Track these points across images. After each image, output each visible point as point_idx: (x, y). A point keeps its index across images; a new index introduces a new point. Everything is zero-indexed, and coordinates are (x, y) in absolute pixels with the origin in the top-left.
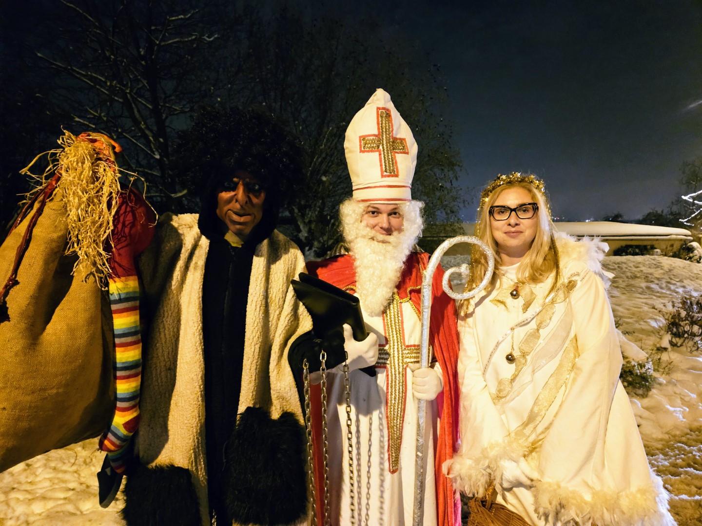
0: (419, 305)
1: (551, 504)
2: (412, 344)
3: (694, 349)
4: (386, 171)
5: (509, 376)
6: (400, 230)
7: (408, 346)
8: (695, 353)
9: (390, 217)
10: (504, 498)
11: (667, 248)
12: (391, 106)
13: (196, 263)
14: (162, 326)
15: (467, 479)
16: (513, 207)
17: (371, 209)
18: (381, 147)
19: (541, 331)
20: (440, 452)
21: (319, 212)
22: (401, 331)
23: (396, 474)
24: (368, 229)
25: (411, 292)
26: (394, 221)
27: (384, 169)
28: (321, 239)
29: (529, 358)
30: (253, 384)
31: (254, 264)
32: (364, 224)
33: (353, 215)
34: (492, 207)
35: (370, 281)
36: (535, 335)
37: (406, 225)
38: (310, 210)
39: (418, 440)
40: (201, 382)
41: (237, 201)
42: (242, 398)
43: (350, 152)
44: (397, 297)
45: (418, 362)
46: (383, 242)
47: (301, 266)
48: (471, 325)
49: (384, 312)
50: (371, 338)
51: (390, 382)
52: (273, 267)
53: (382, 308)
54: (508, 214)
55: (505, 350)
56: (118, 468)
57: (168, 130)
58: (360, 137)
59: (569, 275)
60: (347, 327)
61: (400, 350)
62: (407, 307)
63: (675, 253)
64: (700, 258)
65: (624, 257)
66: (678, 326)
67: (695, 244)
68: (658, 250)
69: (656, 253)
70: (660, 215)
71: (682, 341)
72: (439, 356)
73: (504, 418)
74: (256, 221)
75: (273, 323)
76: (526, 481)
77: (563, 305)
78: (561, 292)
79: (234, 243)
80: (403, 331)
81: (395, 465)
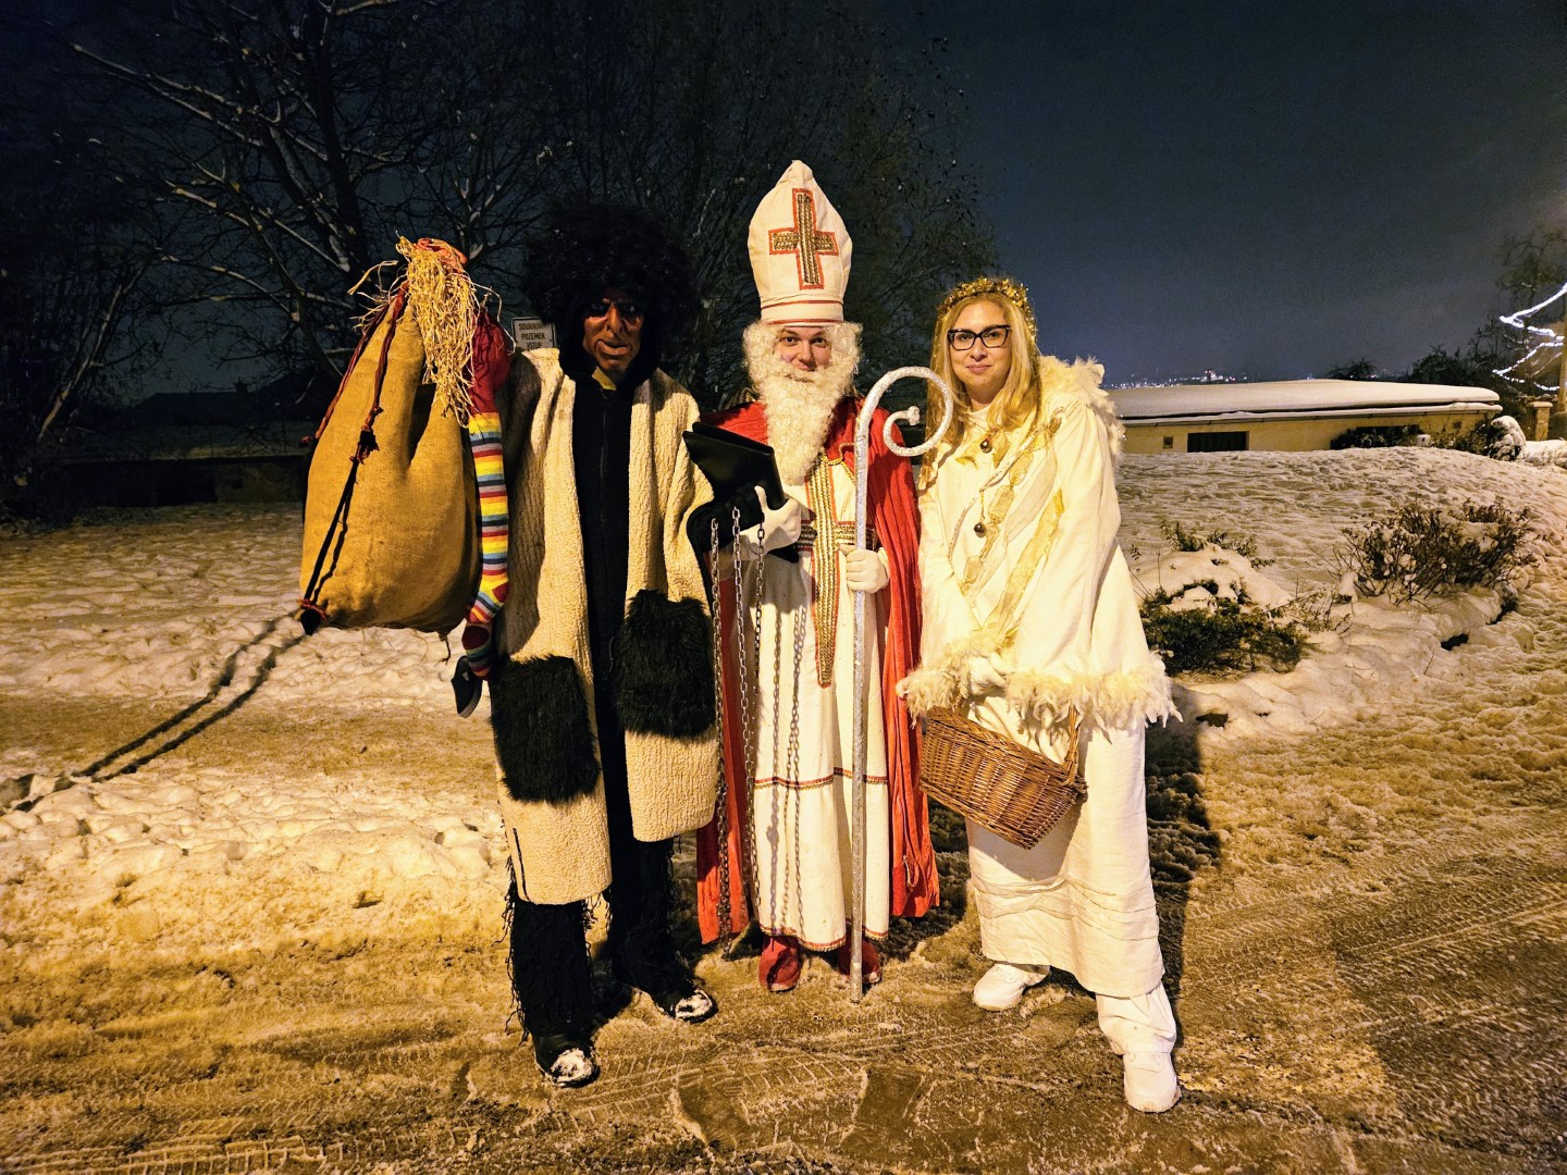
0: (853, 466)
2: (846, 519)
3: (1401, 597)
4: (806, 280)
5: (979, 553)
6: (826, 364)
7: (840, 524)
8: (1404, 604)
9: (813, 346)
11: (1445, 430)
12: (813, 185)
13: (563, 411)
16: (977, 332)
17: (786, 334)
18: (799, 246)
19: (1015, 488)
20: (888, 666)
22: (830, 504)
23: (827, 689)
24: (783, 363)
25: (843, 450)
26: (819, 352)
27: (803, 277)
29: (1001, 525)
30: (644, 561)
31: (633, 412)
32: (777, 355)
33: (762, 344)
34: (951, 331)
36: (1008, 495)
37: (835, 357)
39: (855, 646)
41: (609, 328)
42: (631, 581)
43: (757, 253)
44: (825, 459)
45: (853, 544)
46: (804, 381)
47: (694, 415)
49: (807, 479)
50: (790, 506)
51: (816, 569)
52: (659, 415)
53: (804, 474)
54: (971, 341)
55: (973, 519)
56: (479, 669)
58: (770, 232)
59: (1051, 413)
60: (759, 490)
61: (830, 528)
62: (839, 471)
63: (1462, 439)
64: (1518, 449)
65: (1344, 451)
66: (1379, 558)
67: (1507, 420)
68: (1427, 436)
69: (1420, 442)
70: (1452, 362)
71: (1382, 585)
72: (883, 538)
73: (974, 610)
74: (634, 355)
75: (662, 489)
76: (999, 681)
77: (1043, 451)
78: (1041, 437)
79: (607, 385)
80: (834, 503)
81: (826, 679)
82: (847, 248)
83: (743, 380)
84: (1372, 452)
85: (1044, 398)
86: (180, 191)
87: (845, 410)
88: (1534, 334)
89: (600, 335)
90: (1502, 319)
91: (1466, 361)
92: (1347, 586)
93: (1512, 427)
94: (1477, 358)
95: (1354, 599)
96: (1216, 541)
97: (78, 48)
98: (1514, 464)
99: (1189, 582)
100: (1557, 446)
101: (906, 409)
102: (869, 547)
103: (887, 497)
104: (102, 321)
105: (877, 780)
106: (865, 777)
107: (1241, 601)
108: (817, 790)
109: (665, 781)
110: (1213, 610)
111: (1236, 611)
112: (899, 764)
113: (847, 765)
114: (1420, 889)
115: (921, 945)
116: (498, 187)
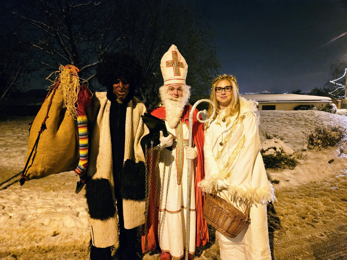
0: (188, 125)
1: (233, 193)
2: (186, 139)
3: (318, 150)
4: (176, 74)
5: (221, 150)
6: (181, 96)
7: (184, 140)
8: (319, 152)
9: (178, 90)
10: (220, 194)
11: (319, 106)
13: (107, 110)
14: (96, 131)
15: (206, 187)
16: (223, 88)
17: (171, 88)
18: (174, 65)
19: (232, 134)
20: (197, 178)
21: (152, 90)
22: (182, 135)
23: (180, 185)
24: (170, 96)
25: (186, 120)
26: (180, 93)
27: (175, 73)
28: (153, 103)
29: (227, 143)
30: (129, 151)
31: (127, 109)
32: (168, 94)
33: (164, 91)
34: (216, 88)
35: (171, 115)
36: (230, 135)
37: (184, 94)
38: (147, 89)
39: (188, 174)
40: (111, 150)
41: (120, 87)
42: (125, 156)
43: (163, 67)
44: (181, 122)
45: (188, 146)
46: (175, 101)
47: (145, 110)
48: (208, 132)
49: (176, 127)
50: (170, 136)
51: (178, 153)
52: (134, 110)
53: (175, 125)
54: (222, 90)
55: (220, 141)
57: (77, 49)
58: (166, 62)
59: (243, 113)
60: (161, 132)
61: (182, 141)
62: (184, 126)
63: (323, 109)
64: (336, 111)
65: (298, 111)
66: (312, 140)
67: (333, 105)
68: (315, 108)
69: (314, 109)
70: (319, 91)
71: (313, 147)
72: (196, 144)
73: (219, 165)
74: (127, 94)
75: (135, 131)
76: (226, 187)
77: (240, 124)
78: (240, 120)
79: (120, 102)
80: (183, 134)
81: (180, 182)
82: (186, 67)
83: (159, 100)
84: (304, 111)
85: (241, 109)
86: (34, 45)
87: (187, 109)
88: (337, 85)
89: (117, 89)
90: (330, 81)
91: (322, 90)
92: (305, 147)
93: (334, 106)
94: (325, 90)
95: (307, 150)
96: (276, 137)
97: (13, 13)
98: (335, 114)
99: (270, 147)
100: (344, 110)
101: (203, 110)
102: (192, 147)
103: (197, 133)
104: (16, 74)
105: (193, 210)
106: (190, 209)
107: (282, 152)
108: (177, 214)
109: (133, 212)
110: (275, 155)
111: (281, 155)
112: (199, 205)
113: (185, 205)
114: (334, 236)
115: (204, 252)
116: (108, 46)
